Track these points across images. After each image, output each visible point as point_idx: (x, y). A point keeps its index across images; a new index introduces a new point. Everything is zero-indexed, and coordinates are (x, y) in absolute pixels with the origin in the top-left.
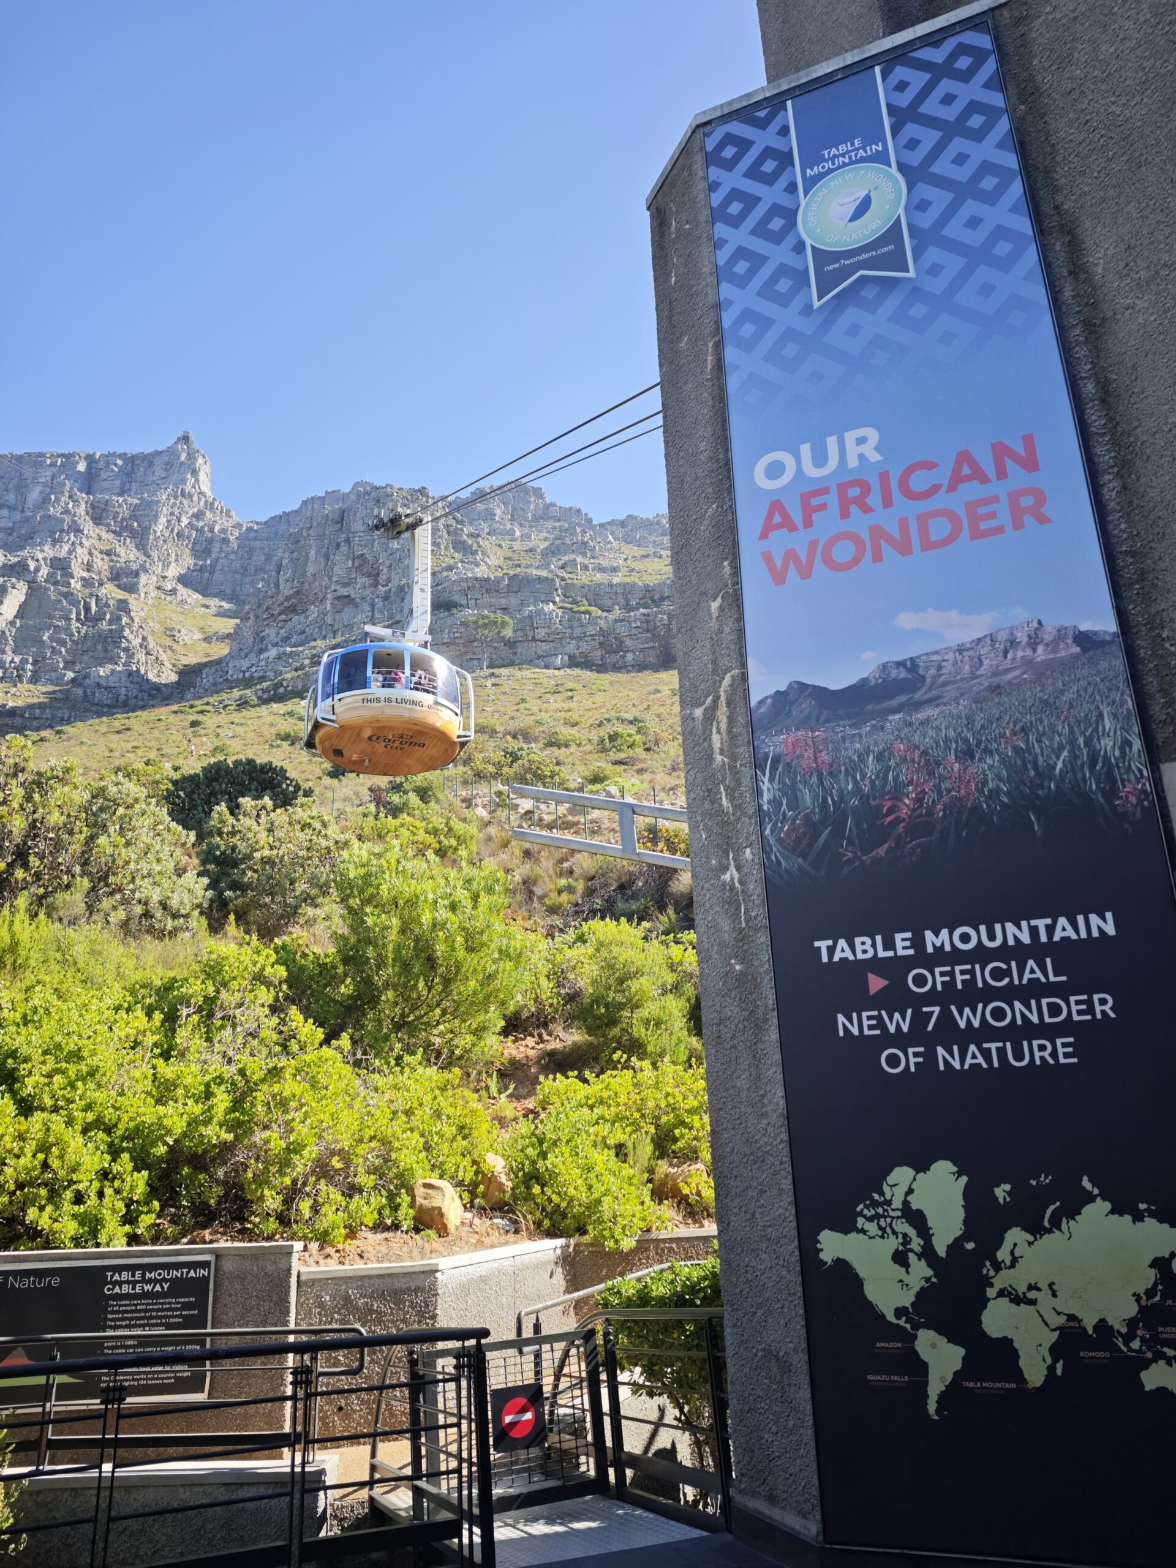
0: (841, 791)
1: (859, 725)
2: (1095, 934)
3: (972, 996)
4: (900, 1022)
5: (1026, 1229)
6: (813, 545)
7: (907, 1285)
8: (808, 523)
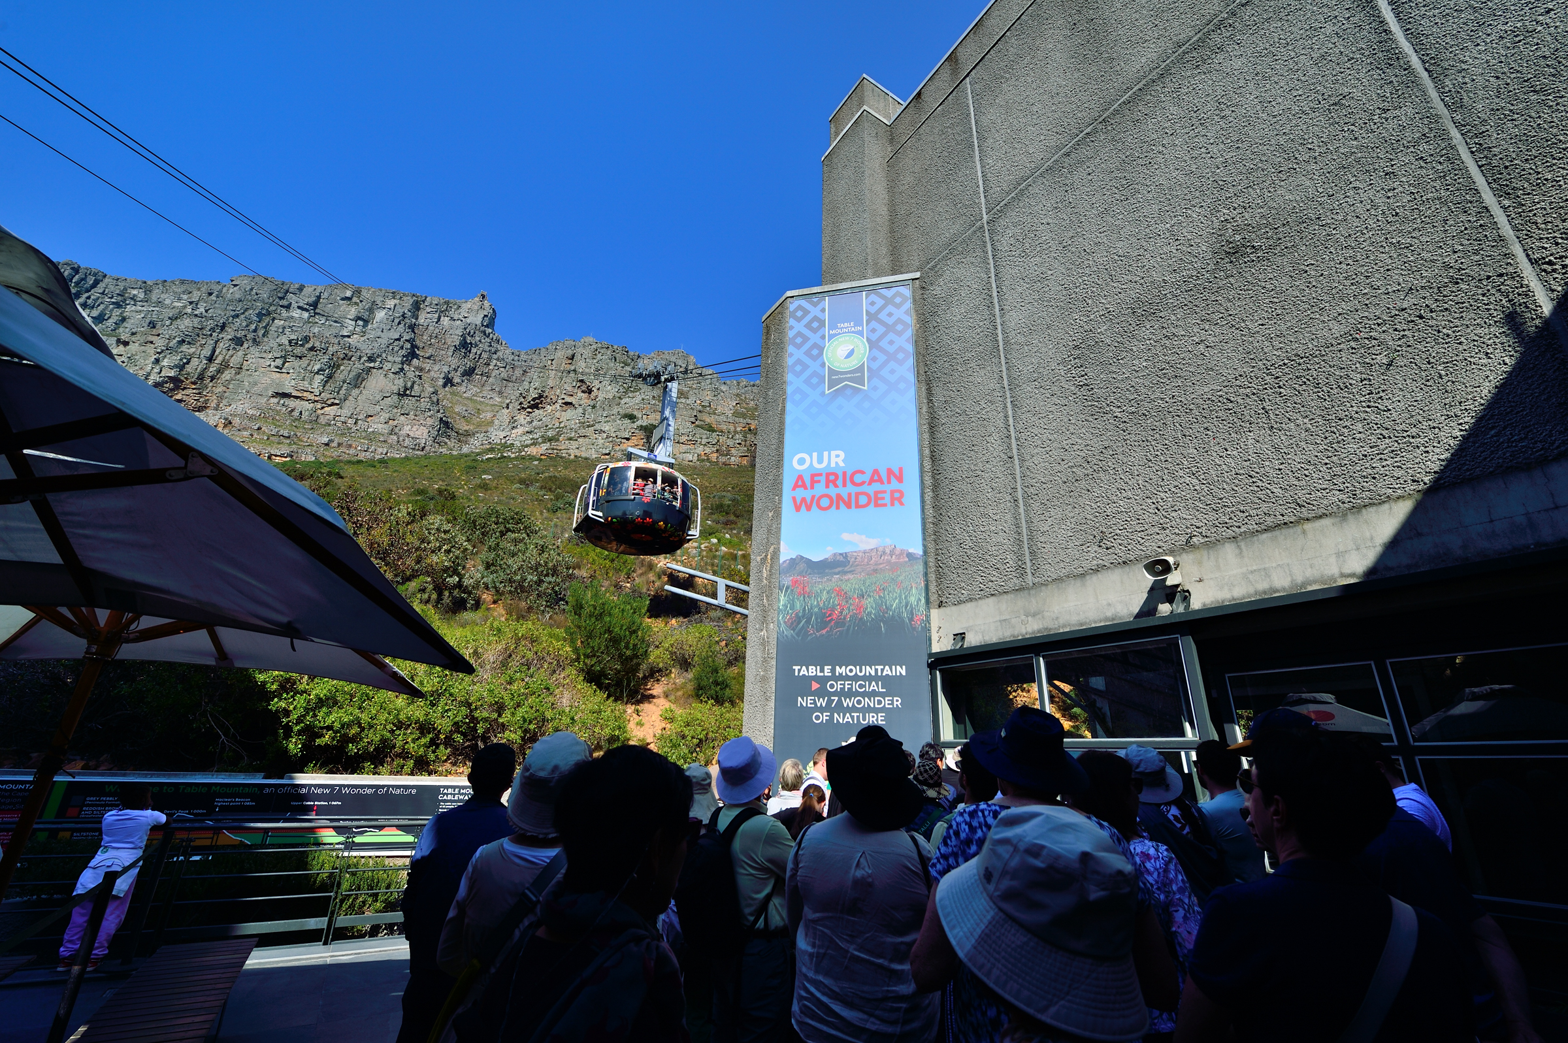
0: (812, 604)
1: (822, 578)
2: (898, 674)
3: (850, 694)
4: (822, 702)
6: (813, 497)
8: (812, 487)
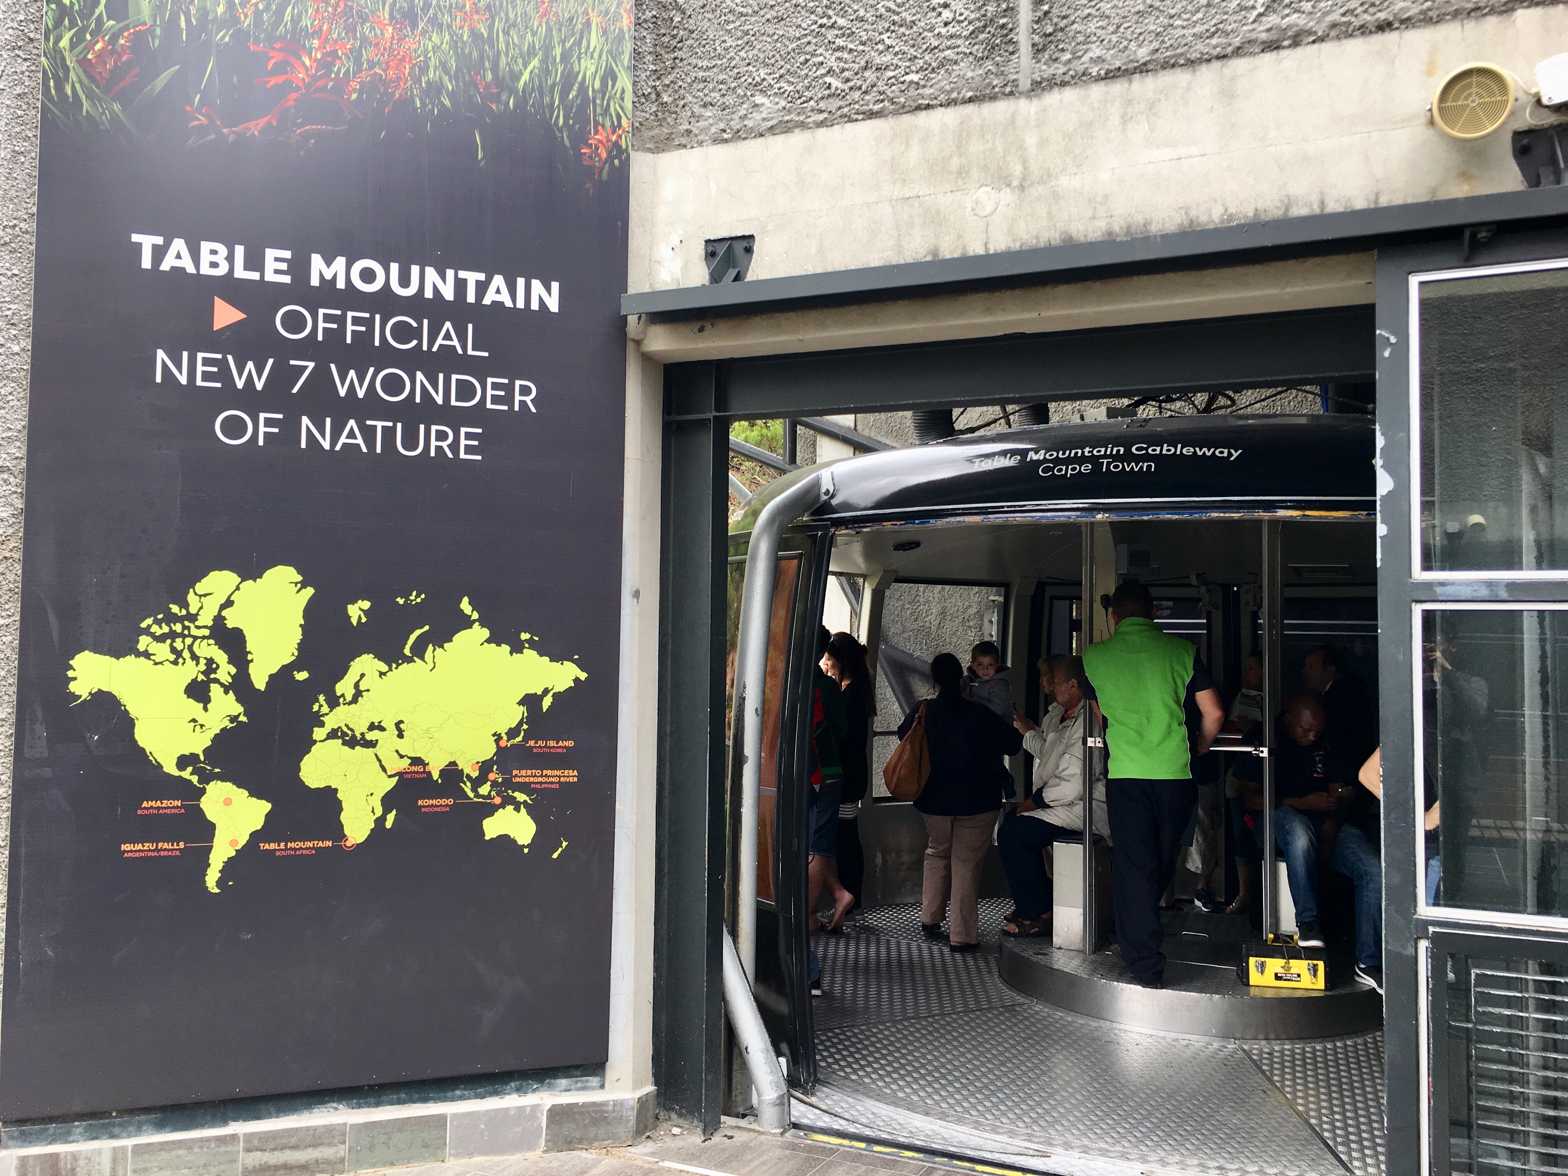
0: (204, 12)
2: (535, 306)
3: (362, 356)
4: (253, 376)
5: (380, 657)
7: (202, 726)
